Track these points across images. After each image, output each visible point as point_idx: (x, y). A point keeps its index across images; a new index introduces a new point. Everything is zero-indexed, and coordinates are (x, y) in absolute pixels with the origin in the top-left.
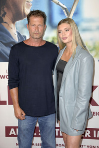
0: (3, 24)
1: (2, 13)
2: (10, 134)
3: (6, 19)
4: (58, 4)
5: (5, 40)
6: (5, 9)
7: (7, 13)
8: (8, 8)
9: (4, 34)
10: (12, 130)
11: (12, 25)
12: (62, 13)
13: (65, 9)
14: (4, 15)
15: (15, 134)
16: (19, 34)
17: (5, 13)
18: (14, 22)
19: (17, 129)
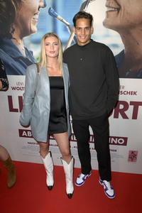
1: (11, 29)
3: (15, 35)
4: (62, 21)
6: (14, 26)
7: (16, 29)
8: (17, 25)
9: (13, 49)
10: (24, 132)
11: (20, 41)
12: (65, 30)
13: (68, 26)
14: (13, 32)
16: (26, 49)
17: (14, 30)
18: (21, 38)
19: (28, 132)
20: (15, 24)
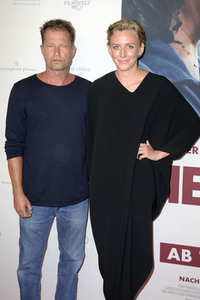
0: (172, 45)
1: (174, 23)
2: (169, 258)
3: (181, 35)
5: (174, 78)
6: (181, 16)
7: (184, 23)
8: (187, 13)
10: (174, 250)
11: (191, 48)
14: (176, 28)
15: (178, 259)
17: (179, 24)
18: (194, 42)
19: (184, 251)
20: (185, 12)
